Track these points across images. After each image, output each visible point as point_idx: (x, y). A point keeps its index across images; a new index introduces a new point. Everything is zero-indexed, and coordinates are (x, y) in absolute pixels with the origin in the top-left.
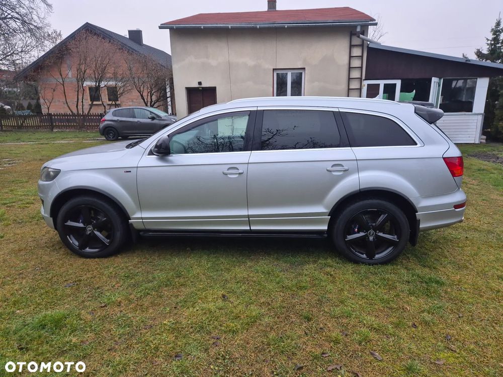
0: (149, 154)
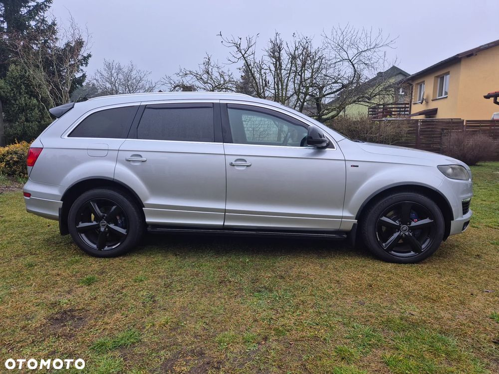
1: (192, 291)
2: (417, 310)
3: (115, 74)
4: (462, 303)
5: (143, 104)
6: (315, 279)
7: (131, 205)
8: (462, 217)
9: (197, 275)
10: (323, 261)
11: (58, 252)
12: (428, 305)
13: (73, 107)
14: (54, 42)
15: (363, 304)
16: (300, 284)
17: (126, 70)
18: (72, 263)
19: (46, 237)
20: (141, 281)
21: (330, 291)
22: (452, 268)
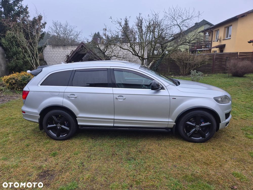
1: (99, 160)
2: (200, 170)
3: (59, 28)
4: (221, 166)
5: (74, 69)
6: (155, 153)
7: (71, 117)
8: (225, 121)
9: (102, 150)
10: (160, 142)
11: (39, 137)
12: (205, 167)
13: (42, 71)
14: (28, 18)
15: (175, 166)
16: (148, 156)
17: (64, 26)
18: (46, 143)
19: (33, 128)
20: (77, 154)
21: (161, 160)
22: (219, 145)
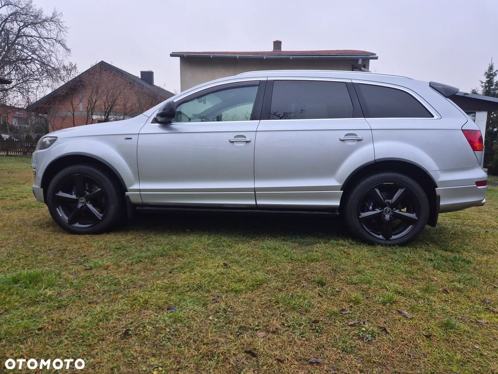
0: (152, 122)
